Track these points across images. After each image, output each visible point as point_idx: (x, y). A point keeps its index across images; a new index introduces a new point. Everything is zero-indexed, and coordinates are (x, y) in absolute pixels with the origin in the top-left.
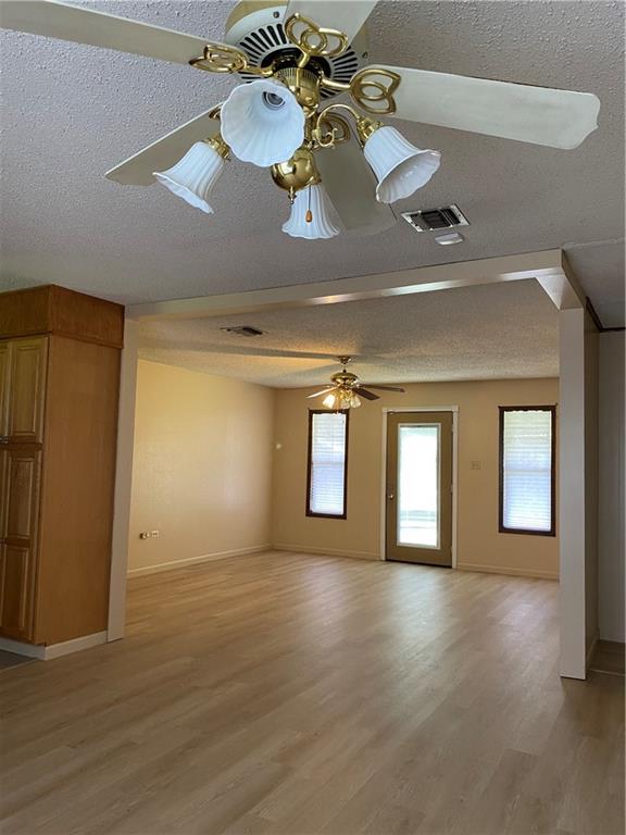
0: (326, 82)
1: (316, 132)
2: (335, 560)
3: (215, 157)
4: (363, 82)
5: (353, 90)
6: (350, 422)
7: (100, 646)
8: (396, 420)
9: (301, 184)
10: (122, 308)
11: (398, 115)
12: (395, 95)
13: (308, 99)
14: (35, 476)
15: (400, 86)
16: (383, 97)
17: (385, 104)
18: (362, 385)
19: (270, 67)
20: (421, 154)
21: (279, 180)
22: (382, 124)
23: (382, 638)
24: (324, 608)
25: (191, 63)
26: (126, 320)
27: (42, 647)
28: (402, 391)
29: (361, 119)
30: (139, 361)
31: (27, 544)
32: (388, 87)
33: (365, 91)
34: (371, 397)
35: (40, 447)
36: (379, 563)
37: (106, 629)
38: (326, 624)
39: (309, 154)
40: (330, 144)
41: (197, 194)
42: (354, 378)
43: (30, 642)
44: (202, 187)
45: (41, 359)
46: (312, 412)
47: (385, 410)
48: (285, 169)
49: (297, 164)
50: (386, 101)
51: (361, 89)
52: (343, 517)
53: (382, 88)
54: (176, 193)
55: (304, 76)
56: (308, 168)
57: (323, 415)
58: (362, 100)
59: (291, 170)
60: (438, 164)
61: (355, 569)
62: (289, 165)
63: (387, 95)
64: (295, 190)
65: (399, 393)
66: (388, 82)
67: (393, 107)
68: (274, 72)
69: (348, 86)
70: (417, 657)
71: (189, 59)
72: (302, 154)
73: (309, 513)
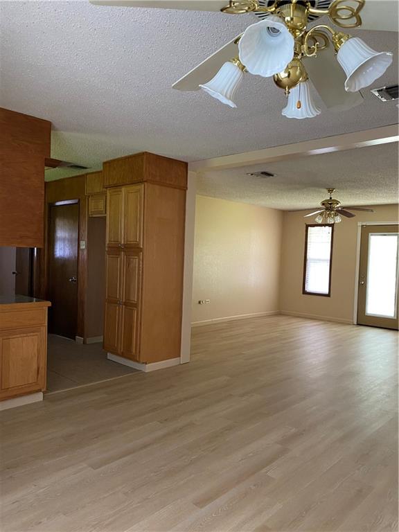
0: (312, 10)
1: (305, 46)
2: (323, 322)
3: (237, 71)
4: (338, 7)
5: (331, 14)
6: (334, 233)
7: (176, 366)
8: (367, 231)
9: (293, 84)
10: (186, 164)
11: (364, 27)
12: (361, 14)
13: (298, 24)
14: (139, 267)
15: (364, 7)
16: (352, 16)
17: (354, 20)
18: (344, 208)
19: (274, 5)
20: (379, 55)
21: (278, 82)
22: (350, 36)
23: (352, 375)
24: (312, 353)
25: (222, 10)
26: (189, 172)
27: (144, 365)
28: (372, 211)
29: (336, 34)
30: (197, 196)
31: (135, 305)
32: (355, 8)
33: (339, 13)
34: (350, 215)
35: (141, 250)
36: (352, 326)
37: (180, 356)
38: (314, 363)
39: (299, 63)
40: (314, 54)
41: (226, 96)
42: (337, 202)
43: (137, 361)
44: (229, 92)
45: (141, 197)
46: (307, 226)
47: (360, 224)
48: (283, 75)
49: (291, 71)
50: (355, 18)
51: (336, 12)
52: (328, 295)
53: (351, 10)
54: (213, 96)
55: (296, 8)
56: (298, 73)
57: (316, 228)
58: (337, 20)
59: (287, 75)
60: (392, 60)
61: (335, 329)
62: (285, 72)
63: (355, 14)
64: (289, 89)
65: (370, 213)
66: (355, 6)
67: (359, 22)
68: (276, 8)
69: (327, 11)
70: (375, 388)
71: (220, 9)
72: (294, 64)
73: (305, 292)
